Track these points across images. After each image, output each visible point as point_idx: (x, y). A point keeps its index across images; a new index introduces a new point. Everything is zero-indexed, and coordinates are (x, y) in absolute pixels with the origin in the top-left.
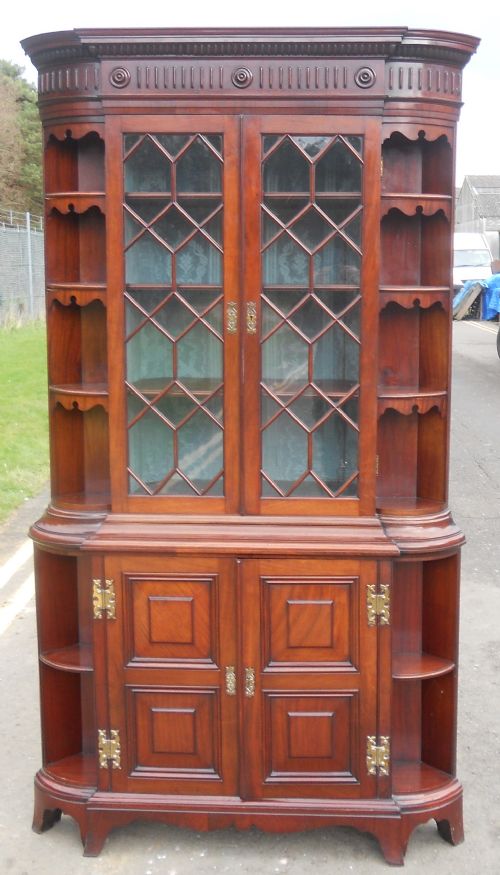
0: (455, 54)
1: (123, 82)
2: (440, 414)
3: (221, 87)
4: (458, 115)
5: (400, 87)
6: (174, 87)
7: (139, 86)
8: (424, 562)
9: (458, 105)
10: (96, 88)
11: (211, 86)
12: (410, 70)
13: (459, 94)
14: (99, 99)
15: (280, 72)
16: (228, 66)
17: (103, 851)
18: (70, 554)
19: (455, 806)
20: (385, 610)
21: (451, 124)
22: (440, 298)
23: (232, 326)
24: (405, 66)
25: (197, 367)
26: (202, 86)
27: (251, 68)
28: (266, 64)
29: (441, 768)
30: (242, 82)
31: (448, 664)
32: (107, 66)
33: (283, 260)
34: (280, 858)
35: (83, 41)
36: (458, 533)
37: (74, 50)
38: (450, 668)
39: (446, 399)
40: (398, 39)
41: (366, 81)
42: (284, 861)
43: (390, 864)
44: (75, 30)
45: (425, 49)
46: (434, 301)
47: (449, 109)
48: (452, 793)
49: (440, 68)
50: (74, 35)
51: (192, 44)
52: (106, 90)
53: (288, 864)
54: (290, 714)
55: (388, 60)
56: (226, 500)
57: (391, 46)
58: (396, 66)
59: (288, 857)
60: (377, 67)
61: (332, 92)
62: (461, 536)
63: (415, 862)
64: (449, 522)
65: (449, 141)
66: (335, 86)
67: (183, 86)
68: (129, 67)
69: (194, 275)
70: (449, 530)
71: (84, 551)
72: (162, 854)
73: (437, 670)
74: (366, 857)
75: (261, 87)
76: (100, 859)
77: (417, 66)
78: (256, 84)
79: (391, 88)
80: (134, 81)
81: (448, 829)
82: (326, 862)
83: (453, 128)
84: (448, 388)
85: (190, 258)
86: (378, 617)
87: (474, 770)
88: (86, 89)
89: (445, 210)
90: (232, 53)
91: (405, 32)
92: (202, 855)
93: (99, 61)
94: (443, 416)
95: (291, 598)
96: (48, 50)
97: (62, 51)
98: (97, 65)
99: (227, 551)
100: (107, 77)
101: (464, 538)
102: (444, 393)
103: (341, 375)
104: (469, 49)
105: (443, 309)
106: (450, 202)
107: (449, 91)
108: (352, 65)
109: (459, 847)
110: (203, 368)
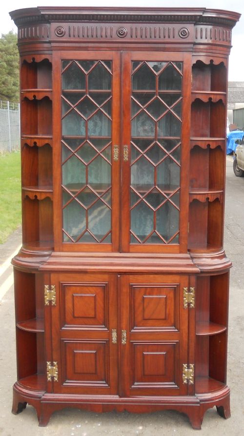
0: (229, 21)
1: (61, 34)
2: (219, 202)
3: (111, 37)
4: (229, 52)
5: (201, 38)
6: (88, 36)
7: (70, 36)
8: (211, 276)
9: (230, 47)
10: (48, 37)
11: (106, 36)
12: (206, 29)
13: (230, 41)
14: (50, 42)
15: (141, 30)
16: (115, 26)
17: (49, 423)
18: (33, 272)
19: (226, 399)
20: (192, 300)
21: (226, 56)
22: (220, 144)
23: (116, 157)
24: (204, 27)
26: (102, 37)
27: (126, 27)
28: (134, 26)
29: (219, 380)
30: (121, 34)
31: (223, 328)
32: (54, 25)
33: (139, 123)
34: (138, 426)
35: (42, 13)
36: (229, 262)
37: (37, 17)
38: (224, 330)
39: (223, 194)
40: (200, 14)
41: (184, 34)
42: (141, 428)
43: (194, 428)
44: (38, 7)
45: (213, 19)
46: (217, 145)
47: (225, 49)
48: (225, 392)
49: (221, 29)
50: (38, 9)
51: (97, 15)
52: (53, 37)
53: (142, 430)
54: (144, 353)
55: (195, 24)
56: (112, 245)
57: (197, 17)
58: (199, 27)
59: (142, 425)
60: (190, 28)
61: (167, 40)
62: (230, 263)
63: (207, 428)
64: (224, 256)
65: (225, 65)
66: (169, 37)
67: (92, 36)
68: (65, 26)
69: (94, 131)
70: (224, 260)
71: (41, 271)
72: (79, 425)
73: (218, 330)
74: (182, 425)
75: (131, 37)
76: (47, 427)
77: (210, 27)
78: (129, 36)
79: (196, 38)
80: (67, 33)
81: (223, 411)
82: (162, 428)
83: (227, 59)
84: (223, 189)
85: (93, 123)
86: (189, 304)
88: (43, 37)
89: (223, 99)
90: (117, 20)
91: (204, 10)
92: (99, 425)
93: (50, 23)
94: (221, 202)
95: (145, 294)
96: (23, 17)
97: (31, 18)
98: (48, 25)
99: (113, 271)
100: (54, 32)
101: (231, 264)
102: (222, 191)
103: (168, 182)
104: (236, 19)
105: (221, 149)
106: (225, 96)
107: (225, 40)
108: (177, 27)
109: (228, 420)
110: (99, 178)
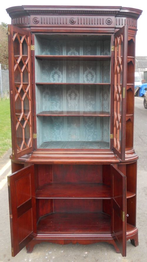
0: (135, 15)
1: (37, 22)
2: (131, 121)
3: (66, 24)
4: (136, 33)
5: (119, 25)
6: (52, 23)
7: (42, 23)
8: (127, 164)
9: (136, 30)
10: (29, 24)
11: (63, 23)
12: (122, 19)
13: (136, 27)
14: (30, 27)
15: (84, 19)
16: (69, 17)
17: (33, 251)
18: (22, 163)
19: (136, 235)
21: (134, 36)
22: (131, 87)
24: (121, 18)
25: (60, 107)
26: (61, 23)
27: (75, 18)
28: (80, 17)
29: (132, 224)
30: (73, 22)
31: (134, 194)
32: (32, 17)
33: (85, 75)
34: (85, 252)
35: (25, 9)
37: (22, 12)
38: (134, 195)
39: (133, 117)
40: (119, 10)
41: (109, 22)
42: (86, 253)
43: (118, 253)
44: (22, 6)
45: (127, 13)
46: (129, 88)
47: (133, 31)
48: (135, 231)
49: (131, 19)
50: (22, 7)
51: (58, 10)
52: (32, 24)
53: (87, 254)
55: (116, 16)
57: (117, 13)
58: (118, 18)
59: (88, 251)
60: (113, 18)
61: (99, 25)
62: (137, 157)
64: (134, 153)
65: (133, 41)
67: (55, 23)
68: (39, 17)
69: (58, 81)
70: (134, 155)
71: (26, 163)
72: (50, 252)
73: (131, 196)
74: (110, 251)
75: (78, 24)
76: (32, 254)
77: (124, 18)
78: (77, 23)
79: (116, 25)
80: (40, 21)
81: (134, 242)
82: (99, 252)
83: (134, 37)
84: (133, 113)
85: (57, 75)
87: (141, 224)
88: (26, 24)
89: (133, 61)
90: (70, 13)
91: (121, 8)
92: (62, 252)
93: (29, 15)
94: (132, 121)
96: (14, 12)
97: (19, 12)
98: (29, 16)
99: (69, 162)
100: (32, 22)
101: (138, 157)
102: (132, 115)
103: (102, 110)
104: (139, 14)
105: (132, 90)
106: (134, 59)
107: (131, 26)
108: (105, 18)
109: (137, 247)
110: (61, 108)
